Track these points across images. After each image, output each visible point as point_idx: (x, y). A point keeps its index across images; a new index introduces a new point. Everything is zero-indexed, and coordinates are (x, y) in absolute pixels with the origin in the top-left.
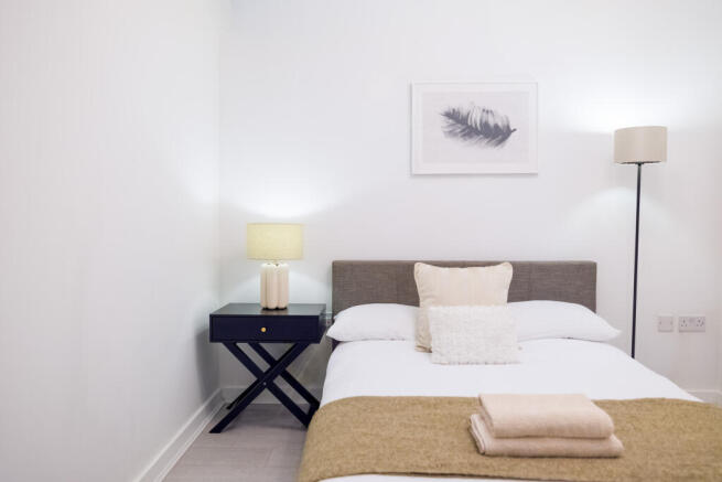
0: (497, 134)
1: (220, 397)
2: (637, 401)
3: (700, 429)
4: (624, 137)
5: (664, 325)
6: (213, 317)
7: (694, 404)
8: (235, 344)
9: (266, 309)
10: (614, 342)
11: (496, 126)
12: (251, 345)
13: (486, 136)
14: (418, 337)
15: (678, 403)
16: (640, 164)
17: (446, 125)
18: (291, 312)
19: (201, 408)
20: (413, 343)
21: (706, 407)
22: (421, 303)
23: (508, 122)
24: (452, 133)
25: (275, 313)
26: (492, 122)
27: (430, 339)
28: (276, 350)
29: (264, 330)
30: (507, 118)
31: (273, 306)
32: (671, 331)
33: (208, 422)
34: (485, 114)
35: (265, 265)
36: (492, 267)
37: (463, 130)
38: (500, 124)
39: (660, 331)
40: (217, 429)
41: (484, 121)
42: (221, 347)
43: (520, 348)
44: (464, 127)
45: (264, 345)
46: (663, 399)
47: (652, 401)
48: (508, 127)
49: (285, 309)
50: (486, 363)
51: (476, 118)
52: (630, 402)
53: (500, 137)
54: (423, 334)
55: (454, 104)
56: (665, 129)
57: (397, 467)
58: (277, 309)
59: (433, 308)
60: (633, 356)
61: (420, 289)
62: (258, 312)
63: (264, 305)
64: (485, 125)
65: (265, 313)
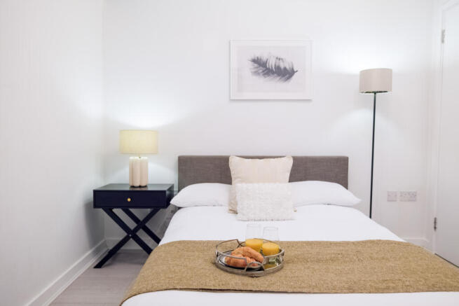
0: (285, 73)
1: (104, 245)
2: (363, 242)
3: (400, 258)
4: (365, 75)
5: (391, 198)
6: (95, 192)
7: (399, 243)
8: (111, 210)
9: (133, 187)
10: (356, 207)
11: (285, 69)
12: (124, 210)
13: (279, 75)
14: (230, 204)
15: (389, 243)
16: (375, 93)
17: (252, 67)
18: (150, 189)
19: (89, 252)
20: (227, 208)
21: (407, 245)
22: (233, 182)
23: (293, 66)
24: (256, 73)
25: (138, 189)
26: (282, 66)
27: (237, 204)
28: (140, 213)
29: (129, 200)
30: (292, 63)
31: (138, 184)
32: (395, 201)
33: (94, 261)
34: (278, 61)
35: (131, 158)
36: (279, 159)
37: (263, 71)
38: (288, 68)
39: (388, 201)
40: (99, 266)
41: (277, 64)
42: (101, 211)
43: (295, 211)
44: (264, 69)
45: (131, 210)
46: (380, 240)
47: (372, 242)
48: (293, 69)
49: (146, 186)
50: (272, 220)
51: (272, 63)
52: (358, 242)
53: (288, 76)
54: (233, 202)
55: (257, 54)
56: (391, 70)
57: (192, 285)
58: (140, 187)
59: (239, 185)
60: (370, 217)
61: (232, 173)
62: (128, 188)
63: (131, 184)
64: (278, 68)
65: (131, 189)
